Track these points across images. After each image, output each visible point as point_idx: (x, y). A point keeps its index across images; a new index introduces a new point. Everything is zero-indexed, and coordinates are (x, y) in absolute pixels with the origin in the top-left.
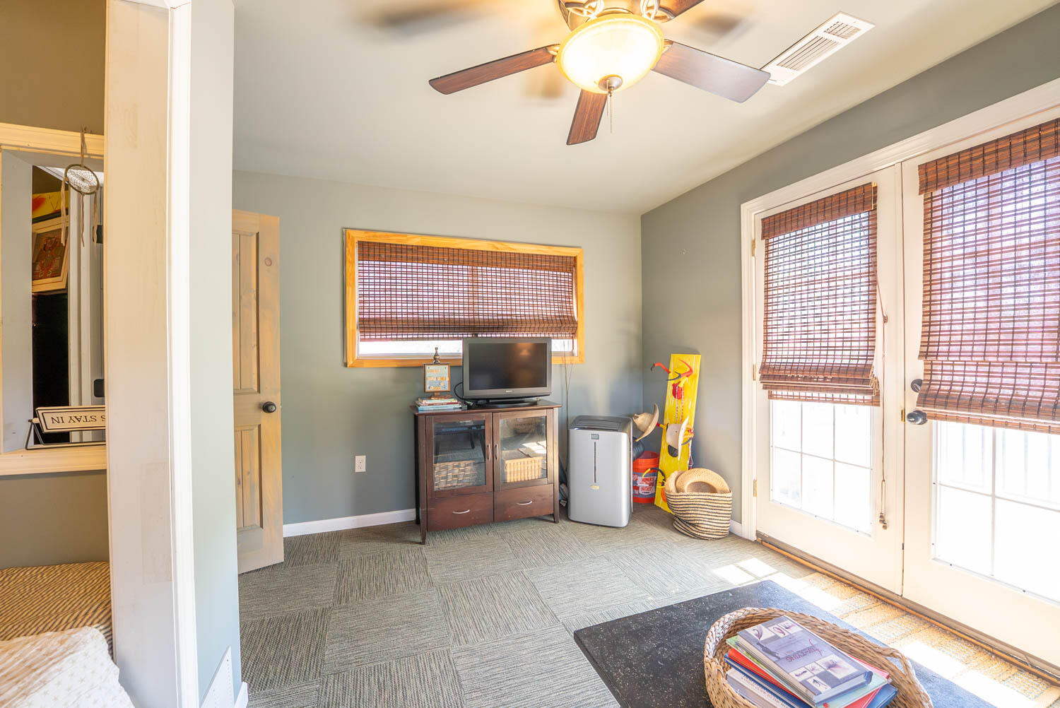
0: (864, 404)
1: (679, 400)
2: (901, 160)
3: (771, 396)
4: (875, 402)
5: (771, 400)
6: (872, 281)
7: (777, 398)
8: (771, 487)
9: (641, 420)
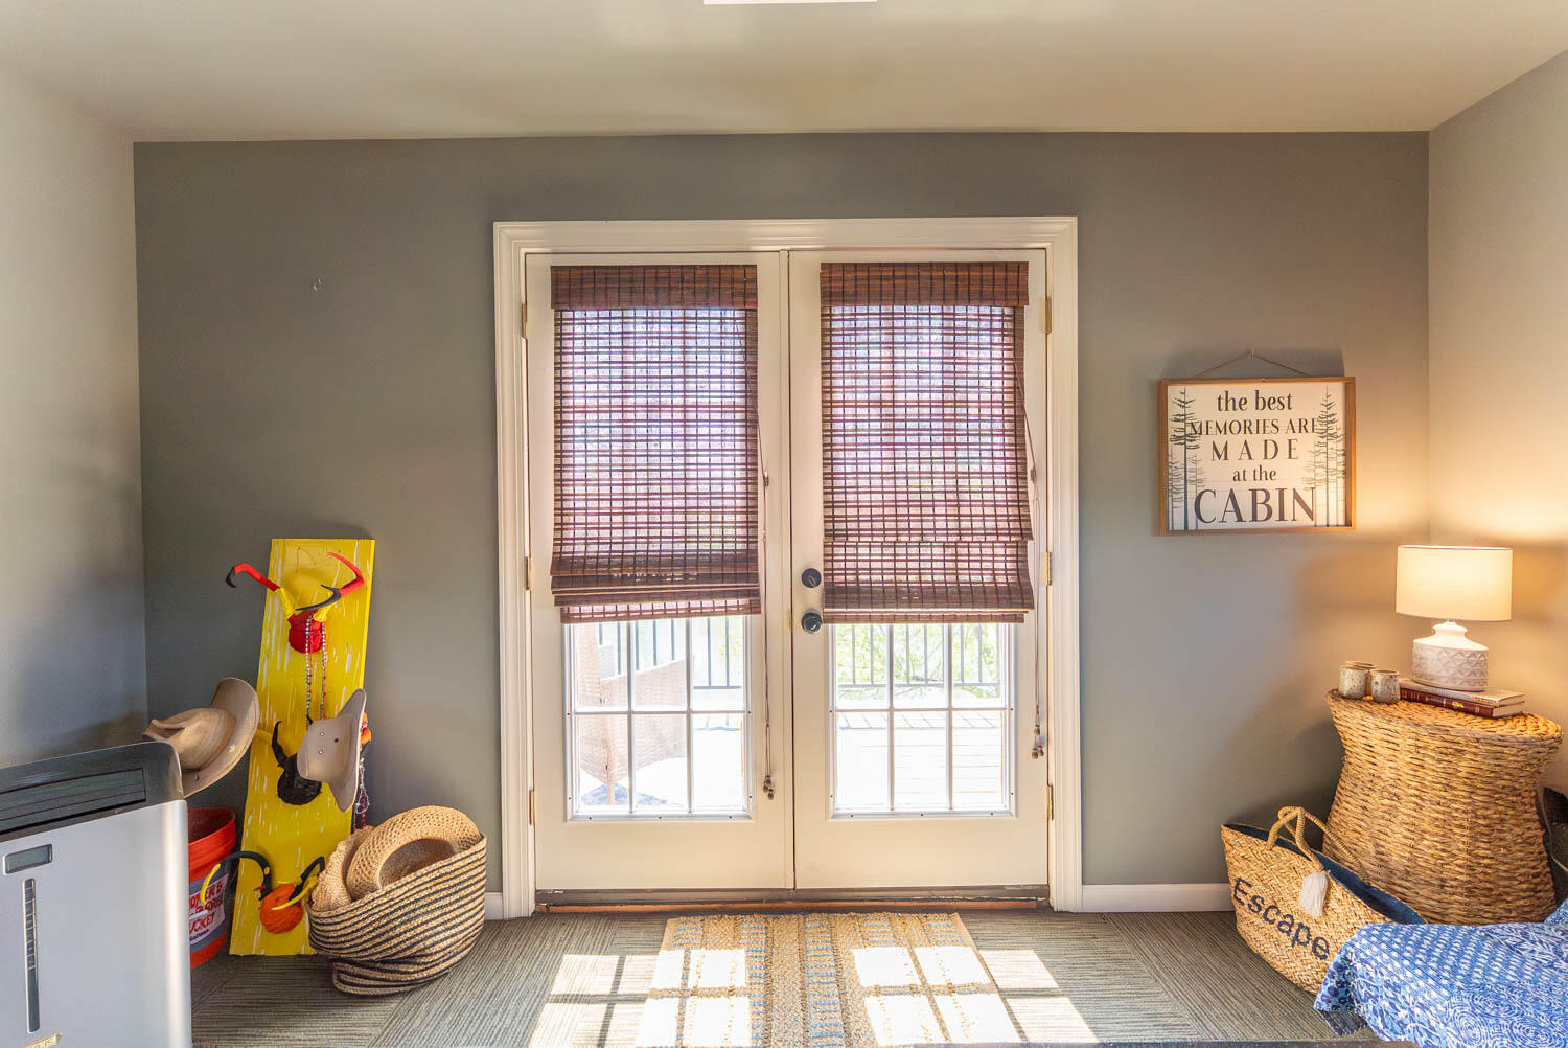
0: (738, 612)
1: (314, 656)
2: (788, 247)
3: (566, 618)
4: (754, 609)
5: (566, 626)
6: (751, 421)
7: (581, 620)
8: (569, 795)
9: (192, 734)
